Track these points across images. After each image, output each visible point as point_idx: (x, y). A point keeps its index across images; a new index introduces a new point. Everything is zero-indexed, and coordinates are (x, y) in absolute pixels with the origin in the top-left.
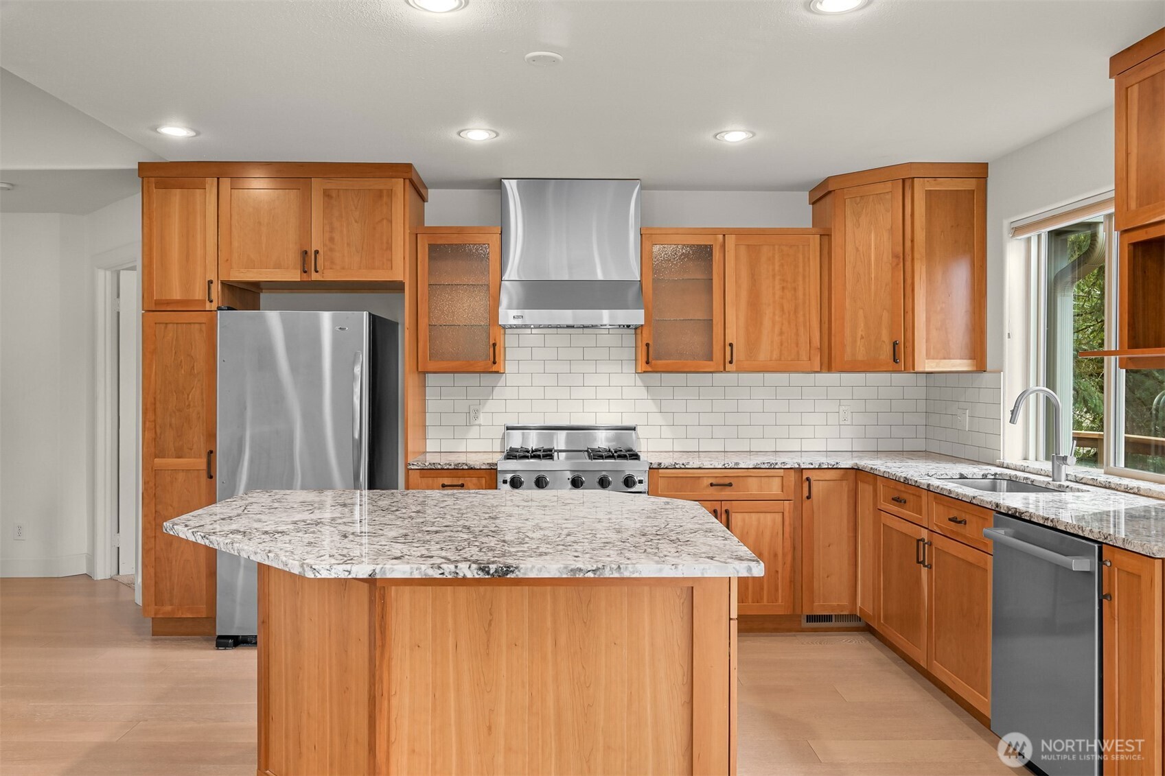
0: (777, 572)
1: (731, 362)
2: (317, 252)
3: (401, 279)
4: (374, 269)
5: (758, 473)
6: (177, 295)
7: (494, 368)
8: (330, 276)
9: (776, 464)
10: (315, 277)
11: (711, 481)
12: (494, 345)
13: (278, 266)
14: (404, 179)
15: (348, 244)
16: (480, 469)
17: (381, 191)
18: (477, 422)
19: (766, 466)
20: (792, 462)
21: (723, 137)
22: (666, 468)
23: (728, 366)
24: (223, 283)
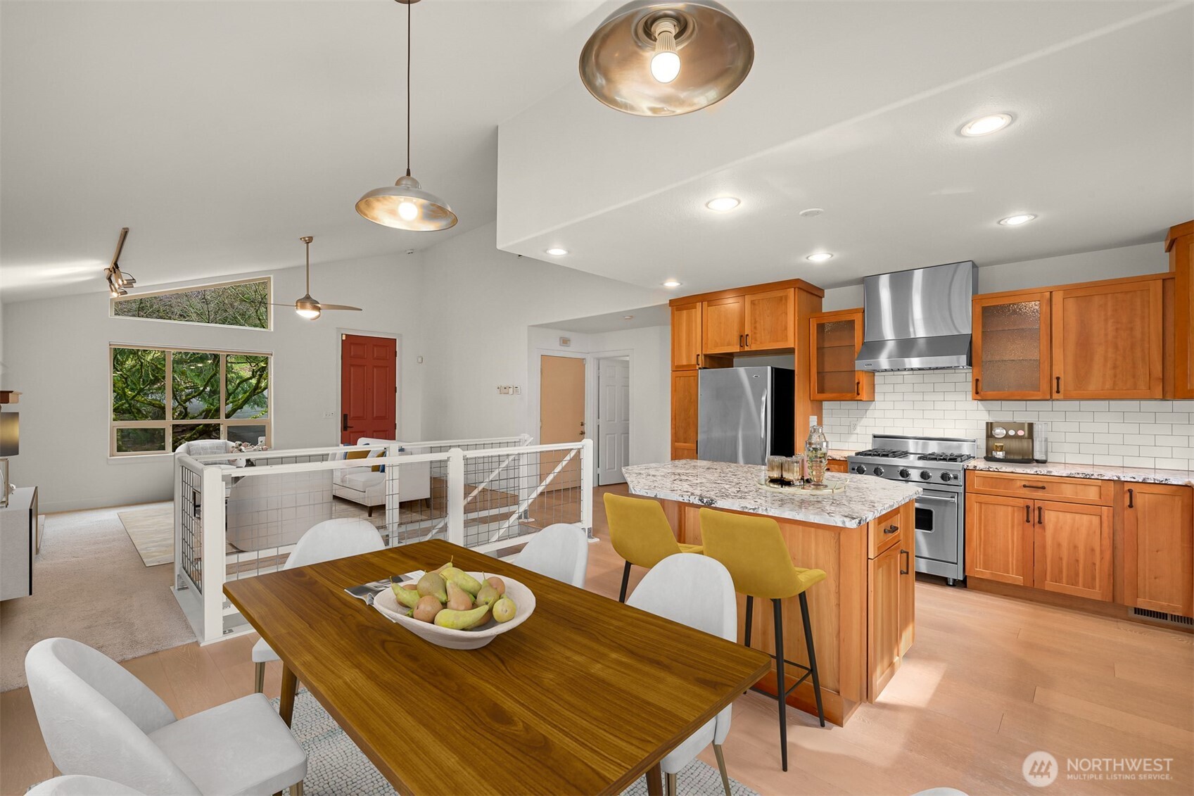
0: (1094, 564)
1: (1058, 392)
2: (747, 335)
3: (793, 346)
4: (777, 341)
5: (1075, 481)
6: (685, 363)
7: (858, 398)
8: (754, 348)
9: (1092, 475)
10: (747, 349)
11: (1023, 483)
12: (858, 383)
13: (729, 344)
14: (795, 288)
15: (764, 329)
16: (840, 460)
17: (781, 297)
18: (855, 432)
19: (1081, 476)
20: (1109, 475)
21: (1006, 222)
22: (981, 470)
23: (1055, 396)
24: (706, 356)
